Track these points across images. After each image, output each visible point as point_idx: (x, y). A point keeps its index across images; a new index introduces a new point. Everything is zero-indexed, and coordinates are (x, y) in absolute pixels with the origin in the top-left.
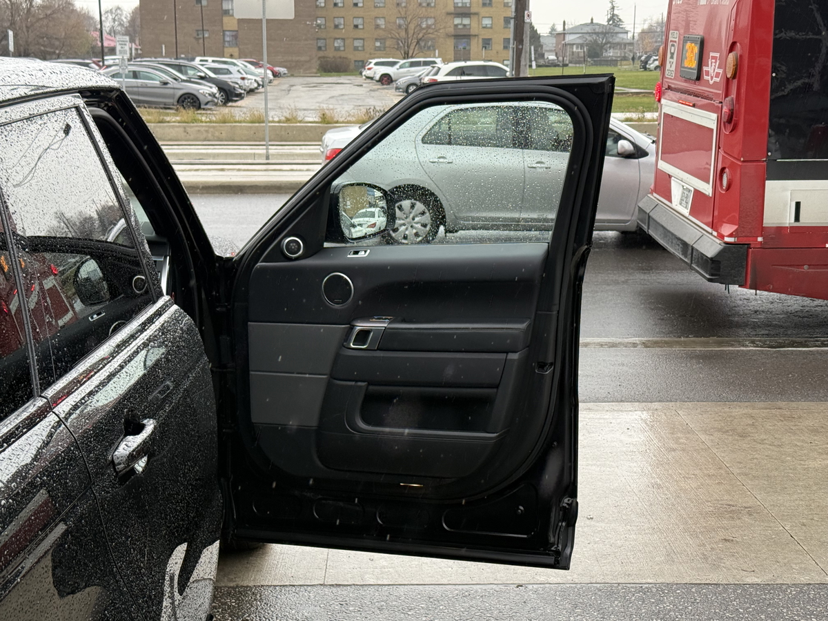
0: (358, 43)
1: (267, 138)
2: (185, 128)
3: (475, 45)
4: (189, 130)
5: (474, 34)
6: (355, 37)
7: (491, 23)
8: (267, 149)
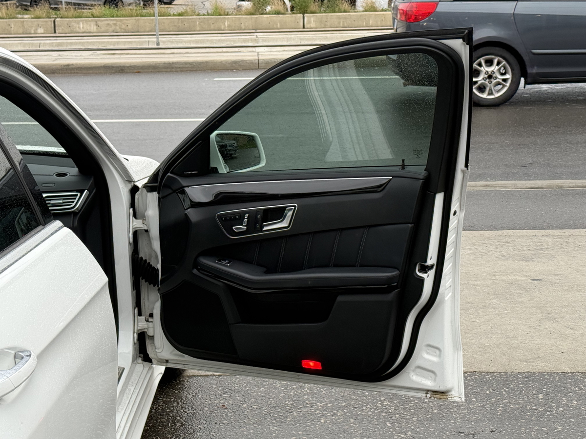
1: (157, 29)
2: (96, 22)
4: (99, 23)
8: (157, 38)
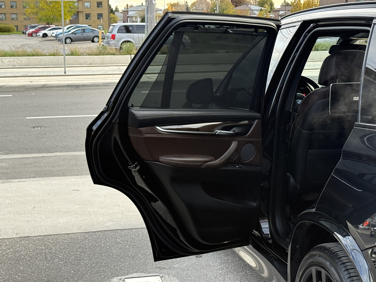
0: (13, 16)
3: (82, 17)
5: (80, 11)
6: (12, 12)
7: (89, 5)
8: (65, 69)
